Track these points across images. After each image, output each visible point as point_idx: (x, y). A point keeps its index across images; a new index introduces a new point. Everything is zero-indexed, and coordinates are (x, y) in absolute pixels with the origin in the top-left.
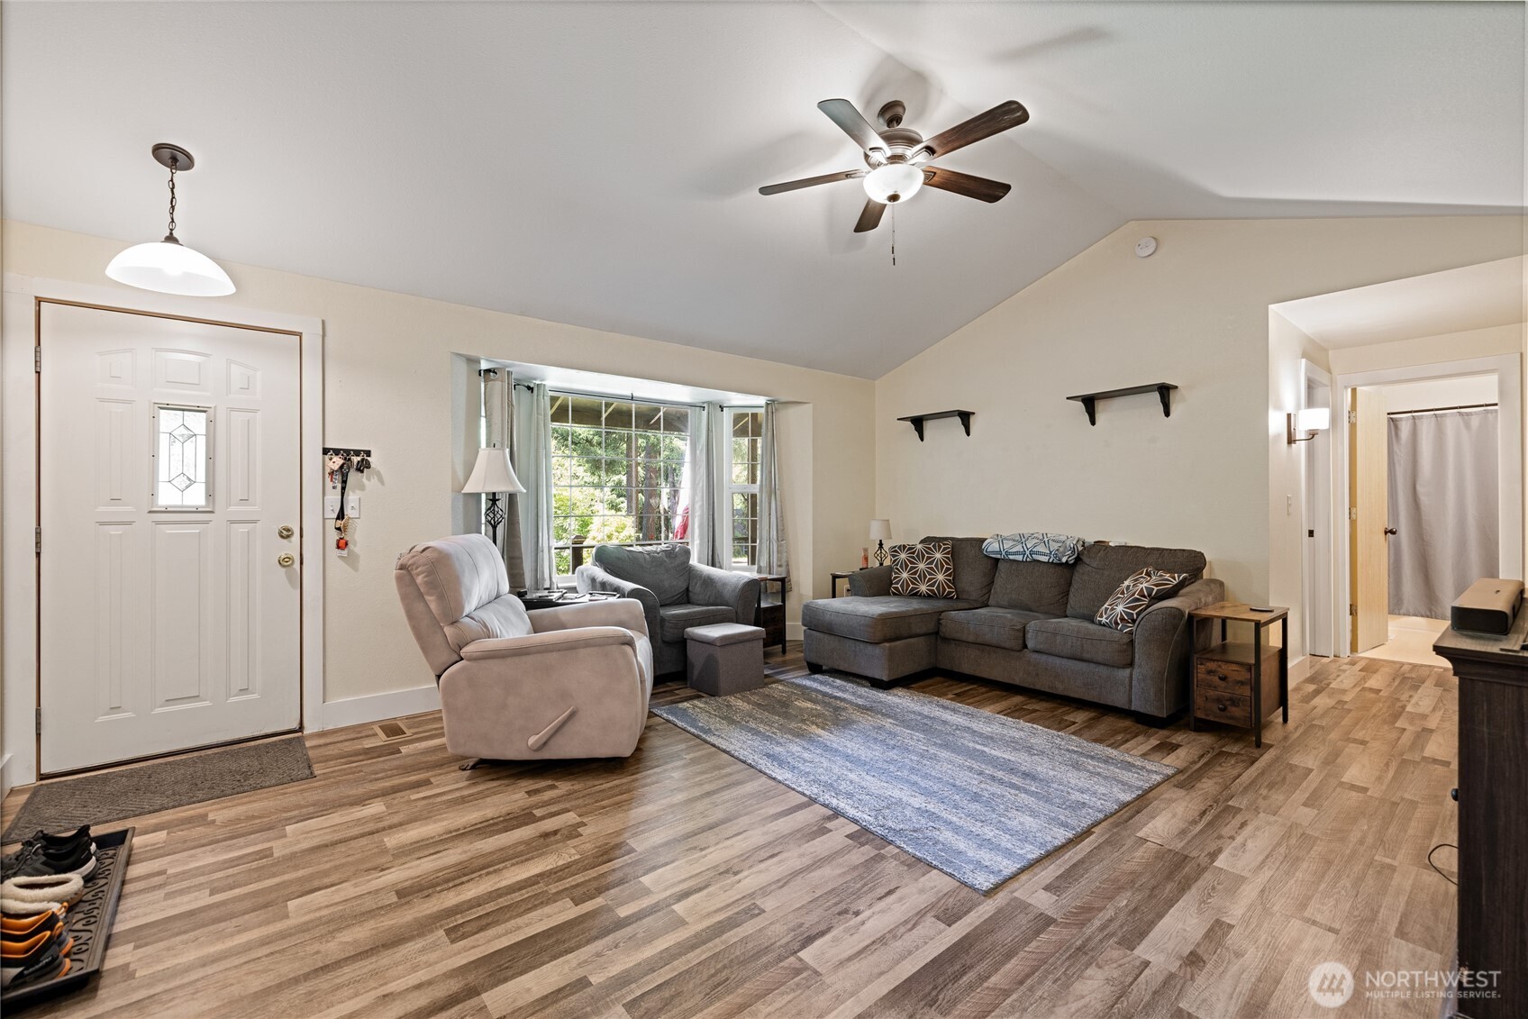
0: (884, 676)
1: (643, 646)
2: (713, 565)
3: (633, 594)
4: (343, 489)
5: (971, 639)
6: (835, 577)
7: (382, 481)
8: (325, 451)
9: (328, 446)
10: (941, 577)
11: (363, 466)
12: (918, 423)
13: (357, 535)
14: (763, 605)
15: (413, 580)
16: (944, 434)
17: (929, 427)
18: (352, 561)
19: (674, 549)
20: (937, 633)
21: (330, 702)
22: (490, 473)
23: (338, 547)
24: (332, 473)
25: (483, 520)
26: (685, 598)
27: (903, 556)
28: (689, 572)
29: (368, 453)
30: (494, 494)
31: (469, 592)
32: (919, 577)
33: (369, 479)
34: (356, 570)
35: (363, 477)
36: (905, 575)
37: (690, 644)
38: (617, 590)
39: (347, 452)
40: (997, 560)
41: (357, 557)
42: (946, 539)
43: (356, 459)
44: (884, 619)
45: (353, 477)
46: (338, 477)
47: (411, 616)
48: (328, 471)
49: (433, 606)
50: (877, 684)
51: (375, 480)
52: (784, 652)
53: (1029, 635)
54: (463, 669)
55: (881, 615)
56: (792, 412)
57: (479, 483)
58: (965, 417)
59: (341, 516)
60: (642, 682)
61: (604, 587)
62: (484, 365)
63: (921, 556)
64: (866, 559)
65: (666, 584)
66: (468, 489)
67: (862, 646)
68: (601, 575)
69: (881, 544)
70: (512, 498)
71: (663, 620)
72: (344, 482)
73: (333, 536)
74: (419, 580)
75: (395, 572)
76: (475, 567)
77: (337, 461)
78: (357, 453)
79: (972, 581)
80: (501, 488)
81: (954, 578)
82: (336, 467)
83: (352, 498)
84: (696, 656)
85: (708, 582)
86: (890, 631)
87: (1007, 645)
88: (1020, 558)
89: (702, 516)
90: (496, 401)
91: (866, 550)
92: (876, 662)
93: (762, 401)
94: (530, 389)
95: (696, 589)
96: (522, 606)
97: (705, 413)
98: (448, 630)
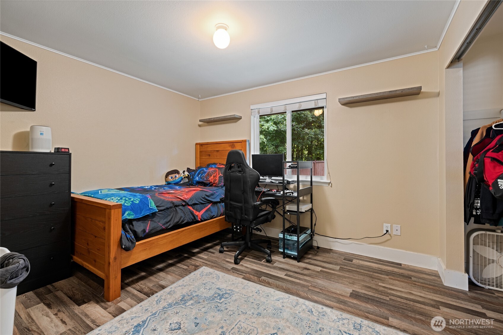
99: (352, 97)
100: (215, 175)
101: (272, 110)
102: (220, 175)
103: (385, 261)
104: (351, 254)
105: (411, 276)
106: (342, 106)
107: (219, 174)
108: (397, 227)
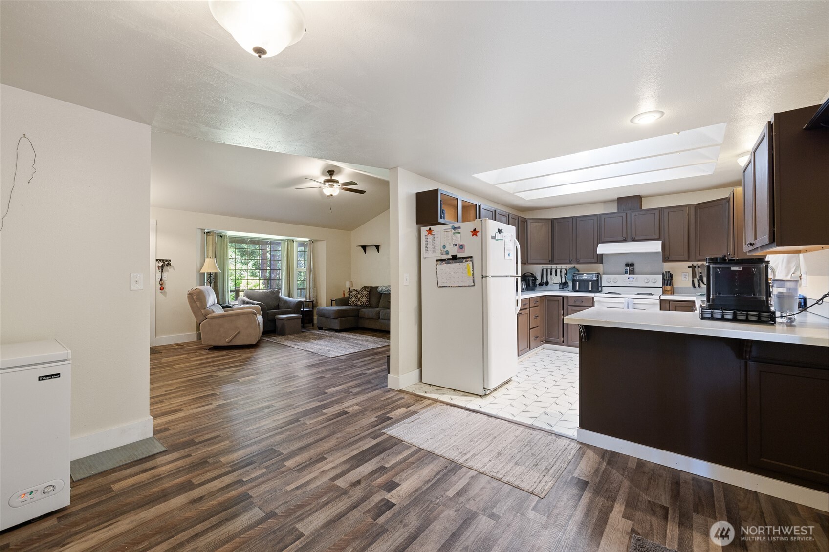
0: (338, 328)
1: (260, 318)
2: (289, 297)
3: (257, 304)
4: (162, 272)
5: (366, 317)
6: (332, 301)
7: (174, 269)
8: (157, 260)
9: (157, 258)
10: (364, 299)
11: (169, 264)
12: (364, 248)
13: (167, 286)
14: (305, 310)
15: (193, 297)
16: (372, 251)
17: (368, 249)
18: (165, 294)
19: (274, 291)
20: (358, 316)
21: (158, 337)
22: (210, 267)
23: (161, 290)
24: (159, 267)
25: (206, 281)
26: (278, 307)
27: (354, 293)
28: (279, 299)
29: (170, 260)
30: (210, 273)
31: (208, 301)
32: (357, 299)
33: (170, 268)
34: (166, 296)
35: (168, 268)
36: (353, 299)
37: (277, 320)
38: (253, 304)
39: (163, 260)
40: (382, 294)
41: (166, 292)
42: (368, 287)
43: (166, 262)
44: (339, 311)
45: (165, 268)
46: (161, 268)
47: (192, 307)
48: (157, 266)
49: (198, 304)
50: (337, 331)
51: (172, 269)
52: (313, 326)
53: (380, 314)
54: (206, 322)
55: (338, 310)
56: (319, 243)
57: (206, 270)
58: (377, 247)
59: (161, 280)
60: (259, 328)
61: (248, 303)
62: (206, 231)
63: (359, 293)
64: (344, 294)
65: (270, 303)
66: (201, 272)
67: (333, 319)
68: (247, 299)
69: (350, 289)
70: (216, 274)
71: (268, 313)
72: (162, 270)
73: (159, 286)
74: (194, 297)
75: (187, 296)
76: (209, 294)
77: (161, 264)
78: (167, 260)
79: (374, 300)
80: (212, 271)
81: (369, 300)
82: (161, 265)
83: (165, 274)
84: (278, 324)
85: (286, 302)
86: (340, 315)
87: (375, 317)
88: (386, 293)
89: (285, 279)
90: (211, 243)
91: (344, 291)
92: (336, 324)
93: (308, 239)
94: (222, 236)
95: (281, 304)
96: (221, 307)
97: (286, 243)
98: (203, 311)
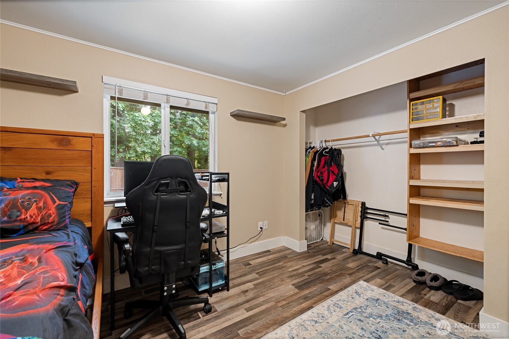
99: (248, 111)
100: (41, 204)
101: (146, 97)
102: (58, 202)
103: (261, 253)
104: (239, 259)
105: (285, 255)
106: (231, 116)
107: (54, 202)
108: (266, 222)
